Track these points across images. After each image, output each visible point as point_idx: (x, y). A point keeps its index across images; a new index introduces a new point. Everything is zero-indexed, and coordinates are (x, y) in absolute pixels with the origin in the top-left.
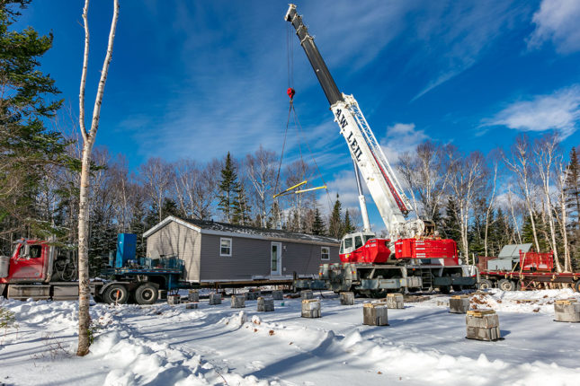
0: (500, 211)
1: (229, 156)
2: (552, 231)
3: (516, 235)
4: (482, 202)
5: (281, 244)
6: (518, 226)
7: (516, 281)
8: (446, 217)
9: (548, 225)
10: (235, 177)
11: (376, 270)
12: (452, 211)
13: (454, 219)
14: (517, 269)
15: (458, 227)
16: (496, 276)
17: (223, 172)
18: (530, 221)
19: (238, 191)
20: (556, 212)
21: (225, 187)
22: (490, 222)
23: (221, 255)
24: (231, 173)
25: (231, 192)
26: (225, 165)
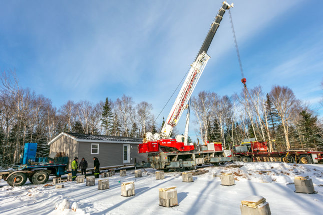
0: (237, 124)
1: (107, 99)
2: (263, 132)
3: (246, 134)
4: (229, 119)
5: (129, 145)
6: (247, 130)
7: (250, 156)
8: (214, 127)
9: (260, 129)
10: (110, 109)
11: (179, 156)
12: (216, 124)
13: (217, 128)
14: (250, 151)
15: (219, 131)
16: (240, 155)
17: (104, 107)
18: (252, 127)
19: (112, 117)
20: (263, 122)
21: (105, 114)
22: (234, 128)
23: (92, 154)
24: (108, 107)
25: (108, 117)
26: (105, 104)
